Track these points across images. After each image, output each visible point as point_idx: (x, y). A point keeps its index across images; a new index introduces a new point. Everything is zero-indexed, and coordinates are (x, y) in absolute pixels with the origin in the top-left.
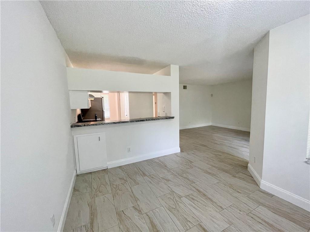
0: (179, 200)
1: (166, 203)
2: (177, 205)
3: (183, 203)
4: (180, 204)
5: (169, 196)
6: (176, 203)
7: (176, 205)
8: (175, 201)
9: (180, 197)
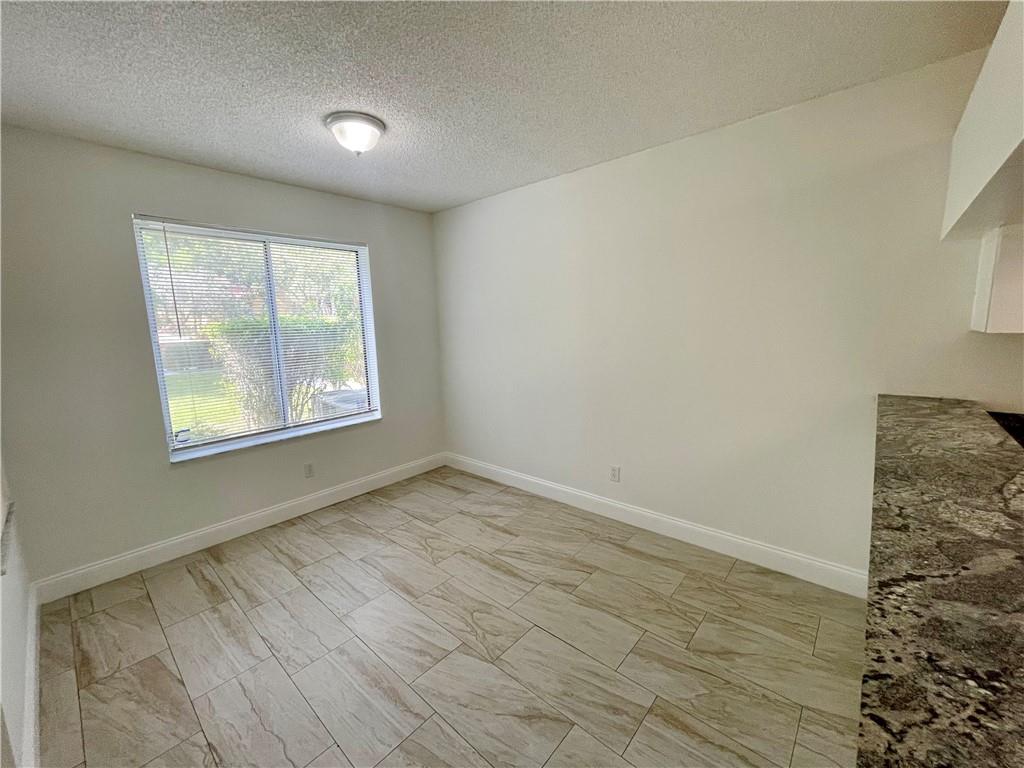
0: (469, 636)
1: (503, 618)
2: (470, 622)
3: (453, 631)
4: (462, 625)
5: (500, 640)
6: (474, 626)
7: (474, 622)
8: (476, 628)
9: (465, 648)
